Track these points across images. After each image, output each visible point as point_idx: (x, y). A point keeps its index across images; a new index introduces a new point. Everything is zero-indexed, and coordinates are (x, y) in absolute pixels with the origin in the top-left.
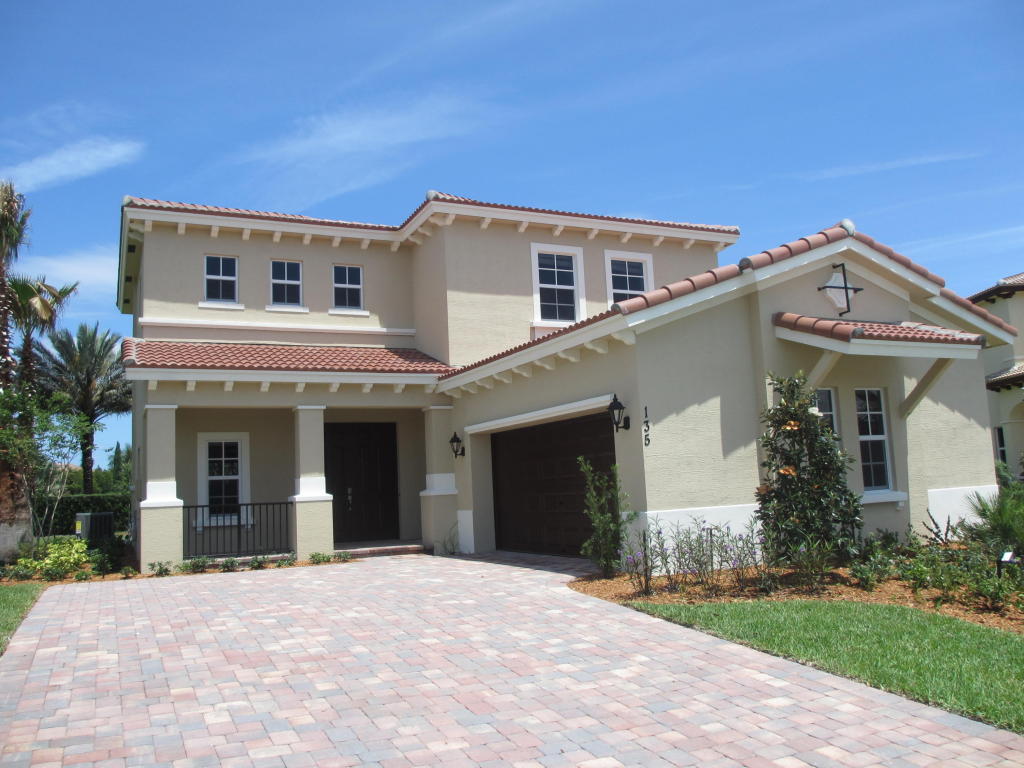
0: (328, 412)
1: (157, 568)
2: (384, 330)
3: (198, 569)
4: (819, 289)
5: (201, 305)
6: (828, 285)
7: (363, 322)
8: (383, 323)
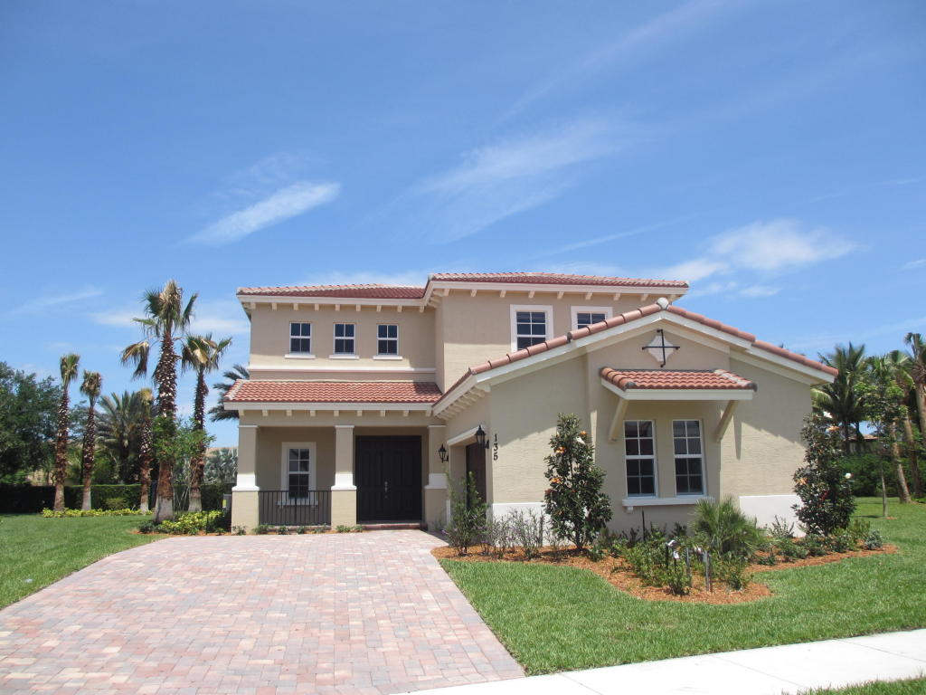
0: (356, 429)
1: (237, 531)
2: (413, 369)
3: (262, 531)
4: (643, 348)
5: (287, 356)
6: (650, 345)
7: (398, 364)
8: (412, 364)
